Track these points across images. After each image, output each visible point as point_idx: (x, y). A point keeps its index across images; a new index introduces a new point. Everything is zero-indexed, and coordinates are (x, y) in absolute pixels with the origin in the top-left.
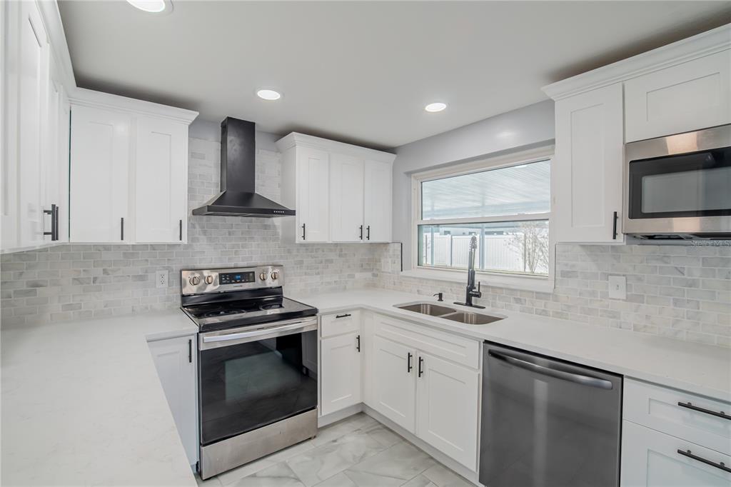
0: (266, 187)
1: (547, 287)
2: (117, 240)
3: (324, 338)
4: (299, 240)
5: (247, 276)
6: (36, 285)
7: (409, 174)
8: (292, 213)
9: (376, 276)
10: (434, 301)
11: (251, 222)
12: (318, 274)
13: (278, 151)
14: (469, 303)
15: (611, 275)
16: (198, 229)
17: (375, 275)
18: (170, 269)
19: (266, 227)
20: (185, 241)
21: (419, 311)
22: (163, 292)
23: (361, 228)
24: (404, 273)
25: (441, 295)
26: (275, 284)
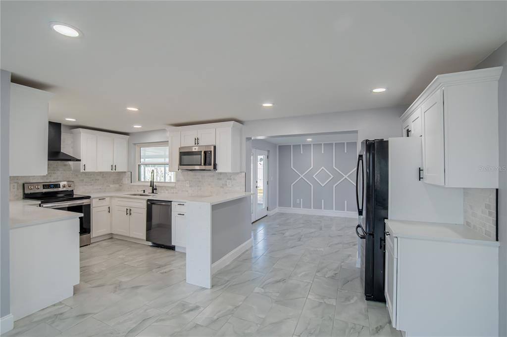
0: (66, 148)
3: (94, 207)
4: (82, 170)
5: (56, 186)
7: (135, 144)
8: (80, 160)
9: (121, 186)
10: (142, 193)
11: (58, 163)
12: (91, 185)
13: (72, 133)
14: (153, 192)
15: (187, 180)
18: (18, 183)
19: (65, 165)
22: (14, 192)
23: (112, 166)
24: (132, 184)
25: (144, 191)
26: (70, 189)
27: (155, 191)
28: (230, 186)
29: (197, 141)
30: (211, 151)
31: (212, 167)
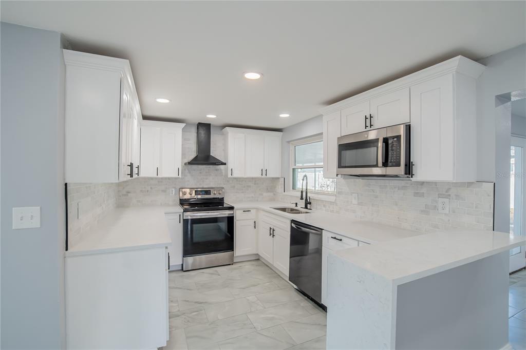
1: (332, 199)
2: (156, 176)
3: (237, 221)
4: (230, 176)
5: (207, 192)
6: (128, 192)
7: (289, 142)
8: (225, 164)
10: (293, 206)
12: (243, 192)
13: (223, 134)
14: (306, 207)
15: (353, 193)
16: (187, 171)
17: (274, 194)
18: (175, 188)
19: (217, 170)
20: (180, 176)
21: (285, 211)
22: (173, 197)
23: (262, 170)
24: (286, 193)
25: (296, 204)
26: (220, 197)
27: (308, 205)
28: (447, 211)
29: (369, 121)
30: (399, 137)
31: (401, 170)
